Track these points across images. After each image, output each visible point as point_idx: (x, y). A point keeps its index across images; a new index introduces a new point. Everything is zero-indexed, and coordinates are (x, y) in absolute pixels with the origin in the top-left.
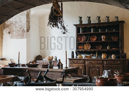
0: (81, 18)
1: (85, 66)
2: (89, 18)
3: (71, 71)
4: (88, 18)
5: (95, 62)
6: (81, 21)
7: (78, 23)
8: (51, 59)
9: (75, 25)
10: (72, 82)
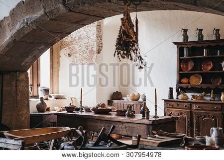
0: (186, 31)
1: (191, 112)
2: (201, 30)
3: (163, 123)
4: (198, 32)
5: (209, 108)
6: (186, 37)
7: (181, 40)
8: (136, 98)
9: (175, 43)
10: (156, 145)
